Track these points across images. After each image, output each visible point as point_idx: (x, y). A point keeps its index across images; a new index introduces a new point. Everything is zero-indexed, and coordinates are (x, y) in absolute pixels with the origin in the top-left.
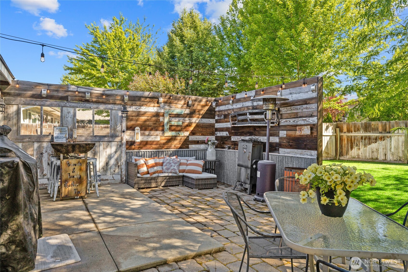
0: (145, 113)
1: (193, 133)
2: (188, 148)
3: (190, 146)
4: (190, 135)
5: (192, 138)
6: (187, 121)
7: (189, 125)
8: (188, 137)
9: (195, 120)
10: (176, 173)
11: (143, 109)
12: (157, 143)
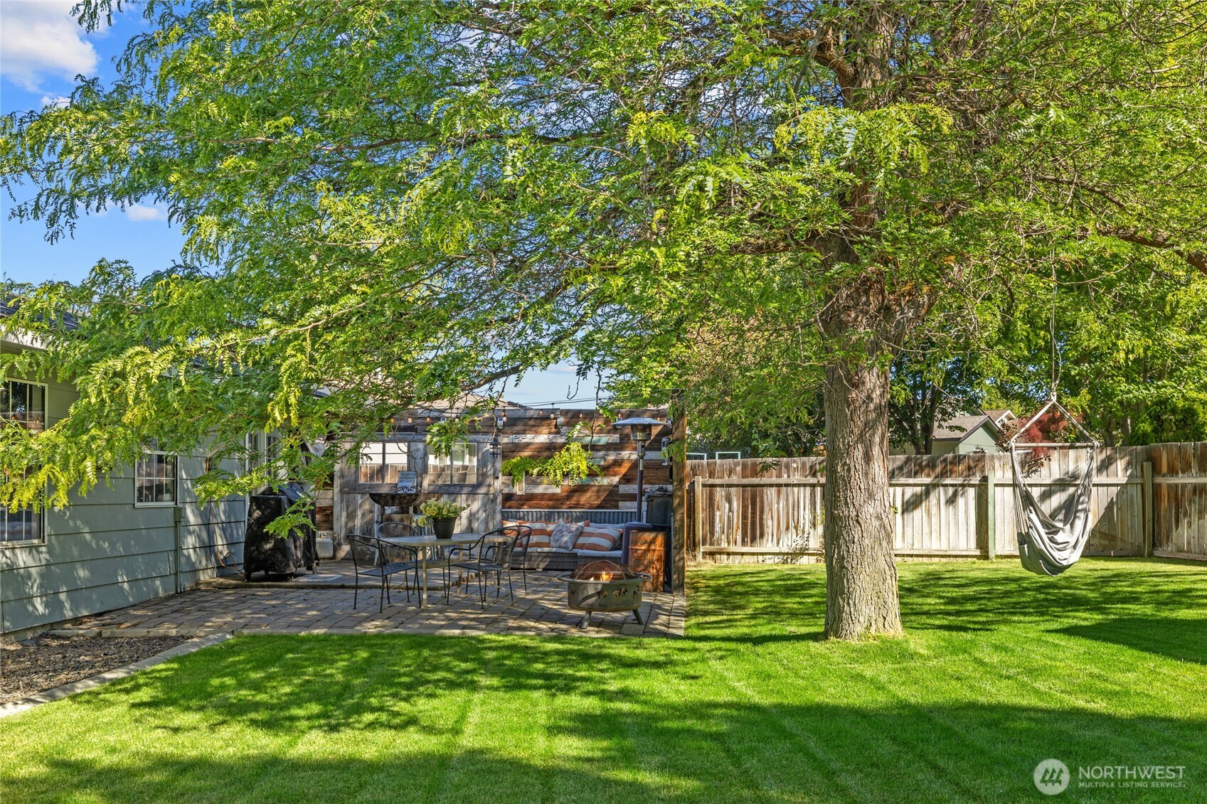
0: (528, 445)
1: (626, 479)
2: (617, 507)
3: (621, 504)
4: (620, 482)
5: (624, 489)
6: (612, 457)
7: (618, 463)
8: (616, 486)
9: (629, 455)
10: (566, 548)
11: (528, 438)
12: (552, 497)
